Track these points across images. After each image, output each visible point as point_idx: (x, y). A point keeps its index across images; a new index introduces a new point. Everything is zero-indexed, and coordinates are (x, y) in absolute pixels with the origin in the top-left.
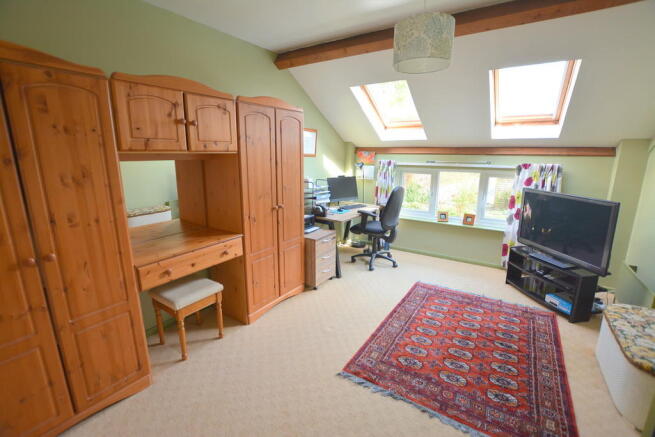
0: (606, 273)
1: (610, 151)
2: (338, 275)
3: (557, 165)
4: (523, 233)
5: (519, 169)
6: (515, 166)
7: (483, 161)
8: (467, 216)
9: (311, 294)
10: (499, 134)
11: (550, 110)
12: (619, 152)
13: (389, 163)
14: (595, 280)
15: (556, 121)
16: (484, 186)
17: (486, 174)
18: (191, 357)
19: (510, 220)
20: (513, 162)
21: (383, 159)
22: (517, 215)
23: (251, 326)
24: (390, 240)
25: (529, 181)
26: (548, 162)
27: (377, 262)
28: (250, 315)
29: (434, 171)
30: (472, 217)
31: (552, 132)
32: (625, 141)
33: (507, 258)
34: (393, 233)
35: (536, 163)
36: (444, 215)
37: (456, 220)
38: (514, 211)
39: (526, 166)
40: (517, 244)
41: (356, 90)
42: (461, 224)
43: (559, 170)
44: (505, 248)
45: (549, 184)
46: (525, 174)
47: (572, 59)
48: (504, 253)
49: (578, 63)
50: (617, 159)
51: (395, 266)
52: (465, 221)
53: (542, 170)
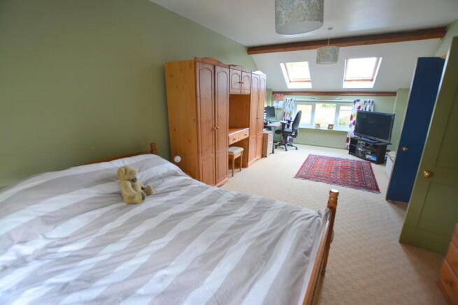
0: (390, 144)
1: (394, 94)
2: (273, 152)
3: (372, 100)
4: (356, 131)
5: (355, 102)
6: (353, 101)
7: (338, 99)
8: (330, 125)
9: (264, 159)
10: (347, 86)
11: (369, 76)
12: (397, 94)
13: (291, 100)
14: (386, 146)
15: (372, 80)
16: (338, 111)
17: (339, 104)
18: (235, 175)
19: (350, 126)
20: (352, 99)
21: (288, 98)
22: (354, 123)
23: (248, 168)
24: (295, 136)
25: (359, 107)
26: (368, 99)
27: (288, 148)
28: (249, 164)
29: (313, 103)
30: (332, 125)
31: (370, 85)
32: (400, 89)
33: (349, 144)
34: (296, 133)
35: (363, 99)
36: (318, 125)
37: (324, 127)
38: (352, 122)
39: (358, 101)
40: (353, 136)
41: (282, 65)
42: (326, 129)
43: (373, 102)
44: (348, 139)
45: (368, 108)
46: (358, 104)
47: (378, 57)
48: (347, 141)
49: (381, 59)
50: (396, 98)
51: (296, 149)
52: (329, 128)
53: (365, 102)
